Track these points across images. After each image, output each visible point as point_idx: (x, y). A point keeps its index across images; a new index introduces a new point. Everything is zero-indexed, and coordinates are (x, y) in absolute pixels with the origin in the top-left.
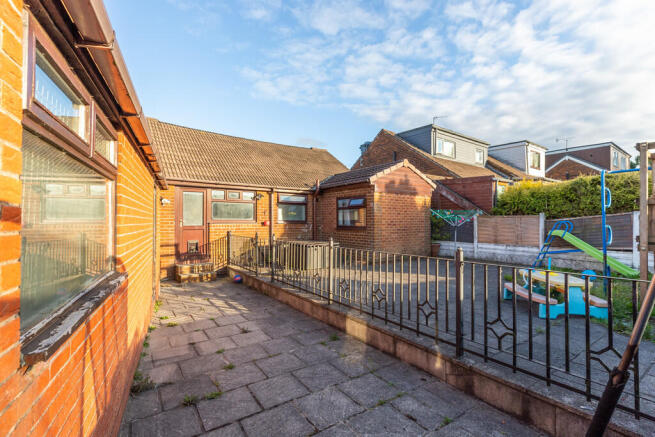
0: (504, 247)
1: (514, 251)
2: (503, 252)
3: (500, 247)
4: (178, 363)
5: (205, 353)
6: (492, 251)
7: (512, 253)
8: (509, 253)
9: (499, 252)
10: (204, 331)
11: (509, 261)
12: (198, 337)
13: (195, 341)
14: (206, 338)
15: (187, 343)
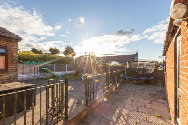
0: (26, 75)
1: (30, 75)
2: (26, 77)
3: (25, 75)
4: (156, 101)
5: (149, 100)
6: (22, 77)
7: (29, 76)
8: (28, 77)
9: (24, 77)
10: (145, 107)
11: (29, 79)
12: (148, 105)
13: (150, 104)
14: (146, 104)
15: (153, 105)
